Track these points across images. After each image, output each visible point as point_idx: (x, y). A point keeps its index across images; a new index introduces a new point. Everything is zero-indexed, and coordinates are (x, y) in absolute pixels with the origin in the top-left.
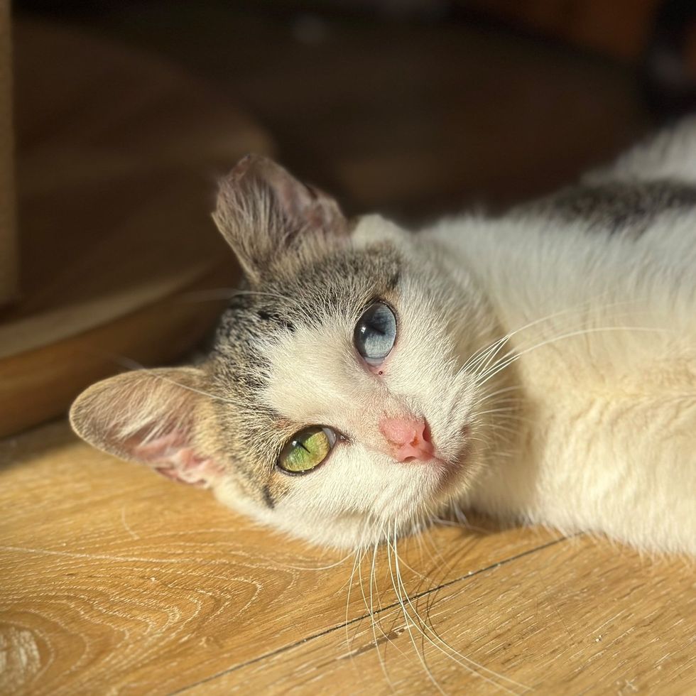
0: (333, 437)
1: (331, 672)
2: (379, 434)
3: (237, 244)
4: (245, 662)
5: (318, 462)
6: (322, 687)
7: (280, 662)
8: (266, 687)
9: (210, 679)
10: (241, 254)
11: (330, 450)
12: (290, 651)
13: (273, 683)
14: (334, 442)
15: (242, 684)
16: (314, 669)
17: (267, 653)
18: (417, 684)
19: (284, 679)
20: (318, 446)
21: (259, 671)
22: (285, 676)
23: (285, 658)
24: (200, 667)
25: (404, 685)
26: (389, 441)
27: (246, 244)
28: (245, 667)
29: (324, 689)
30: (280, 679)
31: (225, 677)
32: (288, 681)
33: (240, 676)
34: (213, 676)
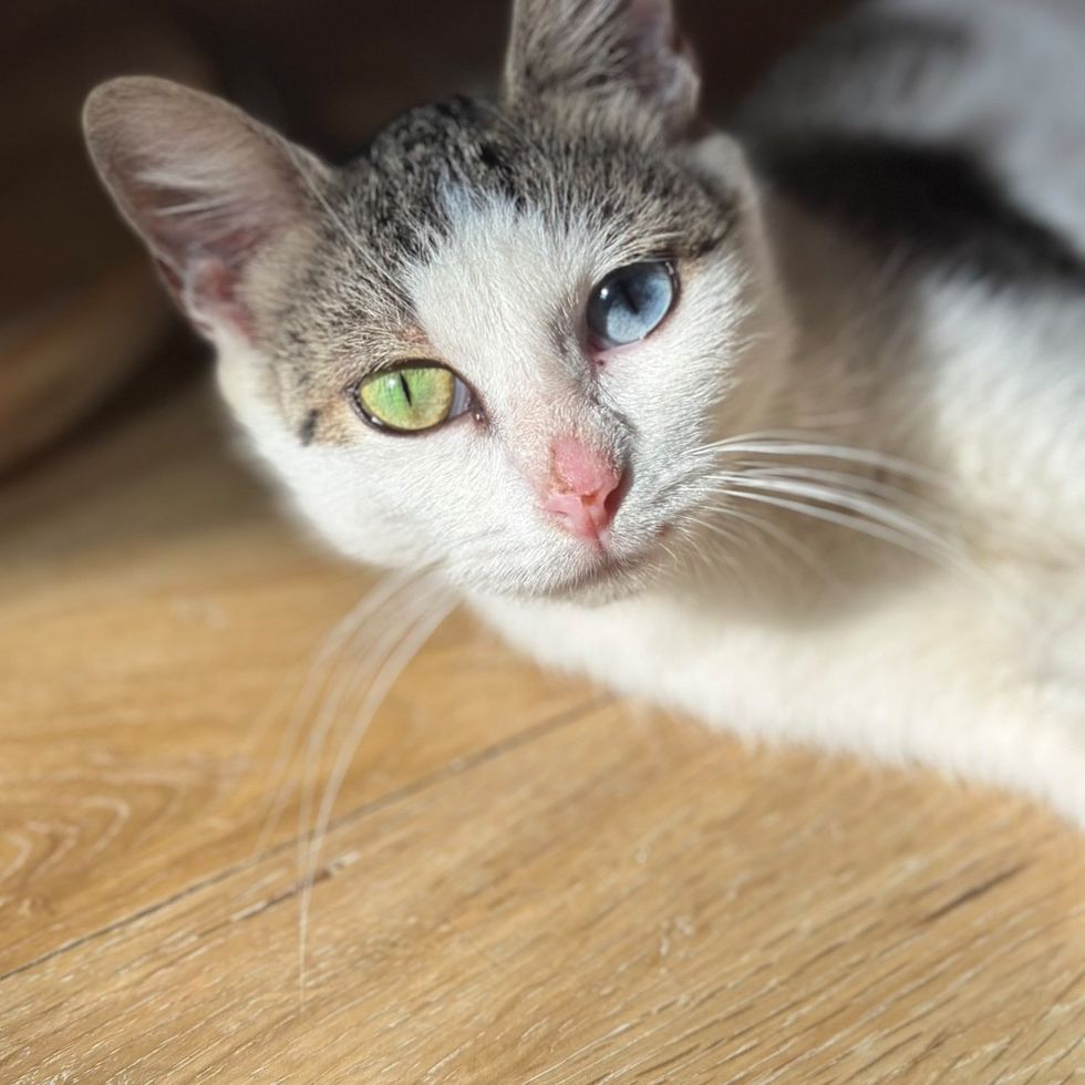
0: (462, 404)
1: (221, 941)
2: (546, 450)
3: (523, 26)
4: (86, 935)
5: (414, 427)
6: (202, 967)
7: (141, 931)
8: (116, 972)
9: (31, 966)
10: (518, 46)
11: (446, 421)
12: (160, 913)
13: (127, 966)
14: (459, 412)
15: (78, 971)
16: (193, 939)
17: (123, 918)
18: (351, 950)
19: (145, 958)
20: (429, 405)
21: (108, 948)
22: (146, 954)
23: (151, 924)
24: (16, 947)
25: (333, 952)
26: (553, 469)
27: (536, 37)
28: (87, 943)
29: (207, 969)
30: (140, 958)
31: (52, 962)
32: (153, 960)
33: (77, 957)
34: (34, 961)
